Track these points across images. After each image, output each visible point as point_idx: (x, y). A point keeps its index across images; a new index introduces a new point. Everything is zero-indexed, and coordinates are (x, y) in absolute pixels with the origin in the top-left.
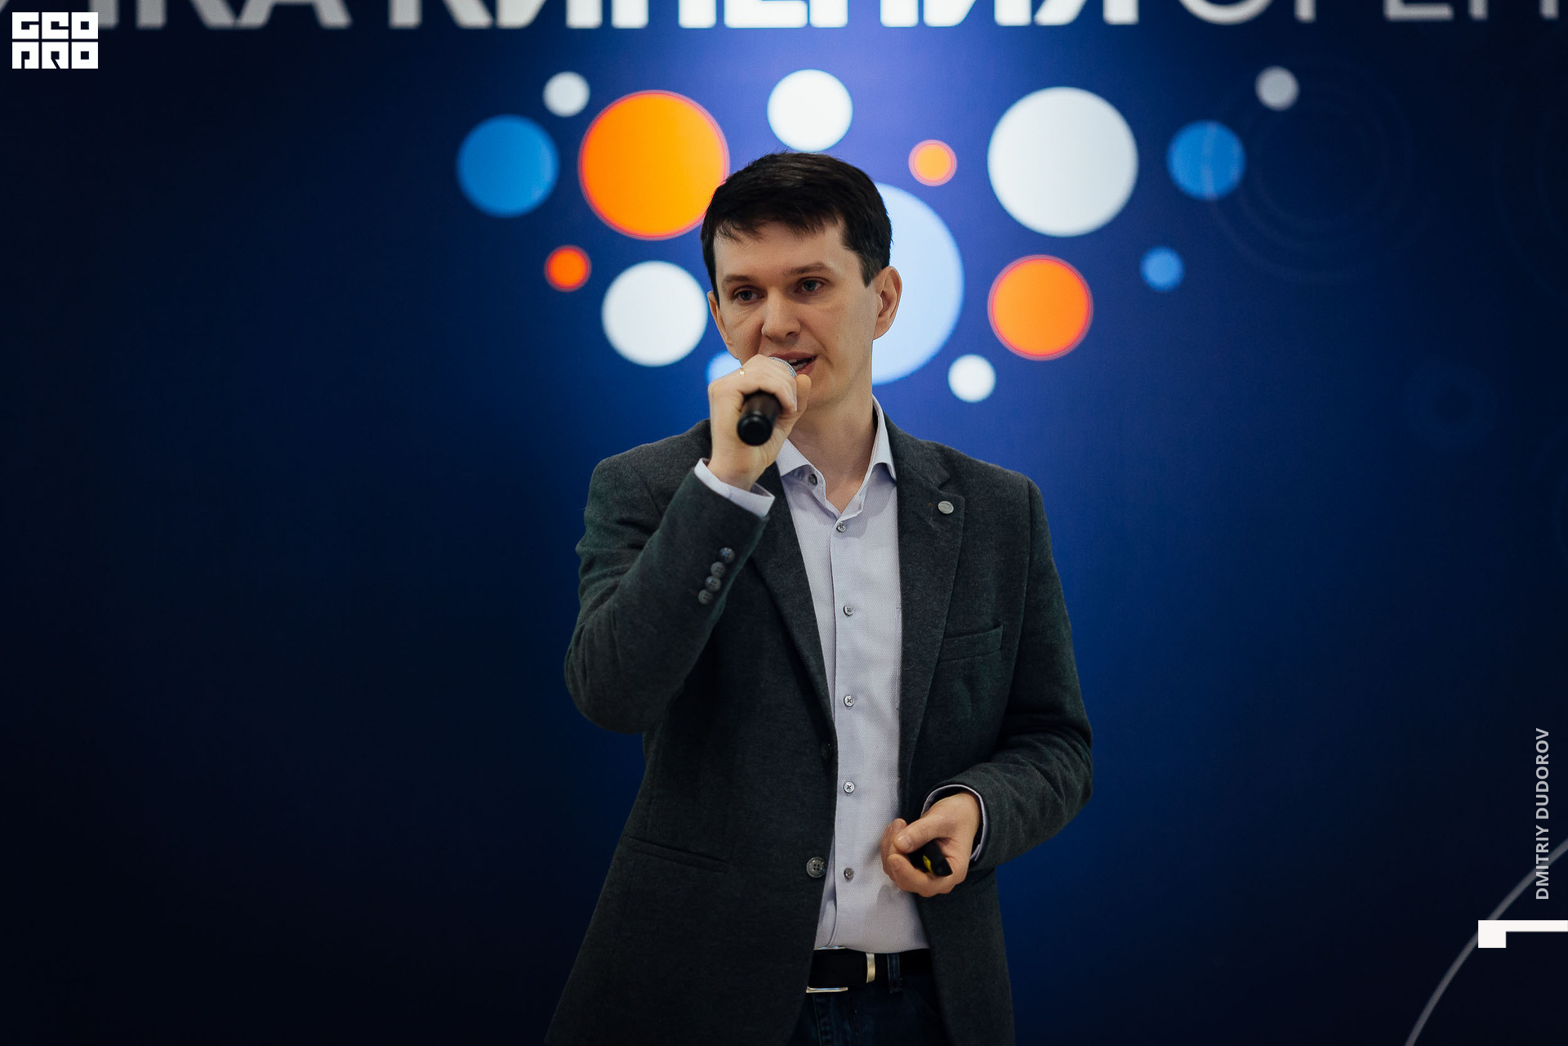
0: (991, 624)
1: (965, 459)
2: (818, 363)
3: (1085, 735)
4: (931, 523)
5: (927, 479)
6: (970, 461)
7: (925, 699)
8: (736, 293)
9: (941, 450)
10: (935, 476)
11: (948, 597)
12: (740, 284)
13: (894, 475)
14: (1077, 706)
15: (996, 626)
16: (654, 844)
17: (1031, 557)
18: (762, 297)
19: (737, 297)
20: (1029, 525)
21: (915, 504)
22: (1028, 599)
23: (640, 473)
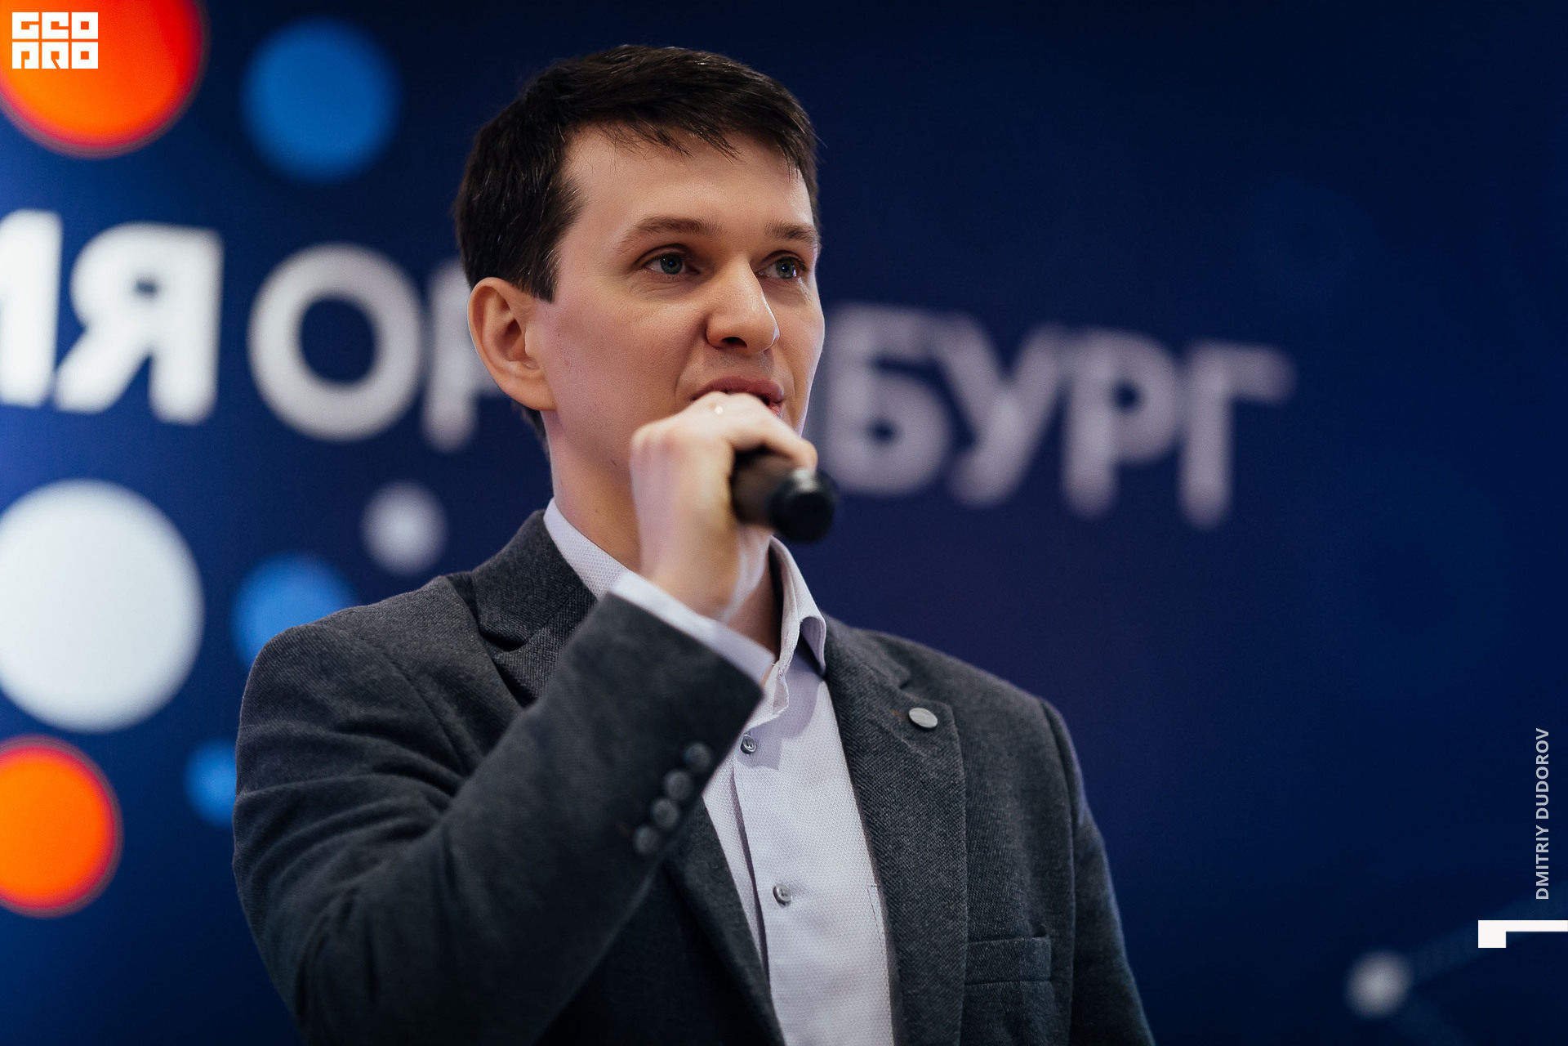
0: (1030, 927)
4: (903, 739)
5: (878, 671)
8: (648, 257)
10: (887, 670)
11: (962, 867)
15: (1040, 933)
17: (1074, 819)
18: (698, 272)
19: (645, 266)
20: (1058, 761)
21: (870, 710)
22: (1078, 895)
23: (370, 642)
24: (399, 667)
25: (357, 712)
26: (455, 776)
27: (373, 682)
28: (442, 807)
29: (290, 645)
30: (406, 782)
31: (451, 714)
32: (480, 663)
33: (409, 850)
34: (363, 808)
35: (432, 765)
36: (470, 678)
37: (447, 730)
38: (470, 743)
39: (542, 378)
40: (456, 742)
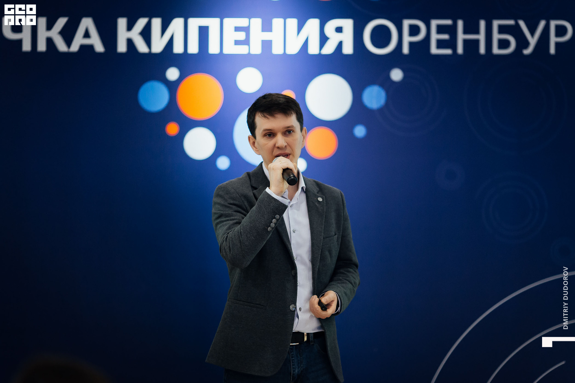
0: (334, 234)
1: (322, 184)
2: (291, 156)
3: (357, 266)
4: (316, 204)
5: (314, 191)
6: (324, 185)
7: (319, 257)
8: (266, 135)
9: (315, 182)
10: (315, 190)
11: (323, 226)
12: (268, 132)
13: (305, 190)
14: (355, 259)
15: (335, 235)
16: (241, 301)
17: (344, 213)
18: (274, 136)
19: (266, 136)
20: (342, 204)
21: (311, 198)
22: (343, 226)
23: (234, 189)
24: (238, 194)
25: (232, 202)
26: (246, 213)
27: (234, 197)
28: (243, 218)
29: (222, 188)
30: (239, 214)
31: (246, 203)
32: (250, 194)
33: (237, 228)
34: (231, 218)
35: (243, 211)
36: (249, 197)
37: (245, 206)
38: (248, 208)
39: (258, 151)
40: (246, 208)
